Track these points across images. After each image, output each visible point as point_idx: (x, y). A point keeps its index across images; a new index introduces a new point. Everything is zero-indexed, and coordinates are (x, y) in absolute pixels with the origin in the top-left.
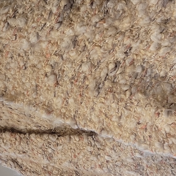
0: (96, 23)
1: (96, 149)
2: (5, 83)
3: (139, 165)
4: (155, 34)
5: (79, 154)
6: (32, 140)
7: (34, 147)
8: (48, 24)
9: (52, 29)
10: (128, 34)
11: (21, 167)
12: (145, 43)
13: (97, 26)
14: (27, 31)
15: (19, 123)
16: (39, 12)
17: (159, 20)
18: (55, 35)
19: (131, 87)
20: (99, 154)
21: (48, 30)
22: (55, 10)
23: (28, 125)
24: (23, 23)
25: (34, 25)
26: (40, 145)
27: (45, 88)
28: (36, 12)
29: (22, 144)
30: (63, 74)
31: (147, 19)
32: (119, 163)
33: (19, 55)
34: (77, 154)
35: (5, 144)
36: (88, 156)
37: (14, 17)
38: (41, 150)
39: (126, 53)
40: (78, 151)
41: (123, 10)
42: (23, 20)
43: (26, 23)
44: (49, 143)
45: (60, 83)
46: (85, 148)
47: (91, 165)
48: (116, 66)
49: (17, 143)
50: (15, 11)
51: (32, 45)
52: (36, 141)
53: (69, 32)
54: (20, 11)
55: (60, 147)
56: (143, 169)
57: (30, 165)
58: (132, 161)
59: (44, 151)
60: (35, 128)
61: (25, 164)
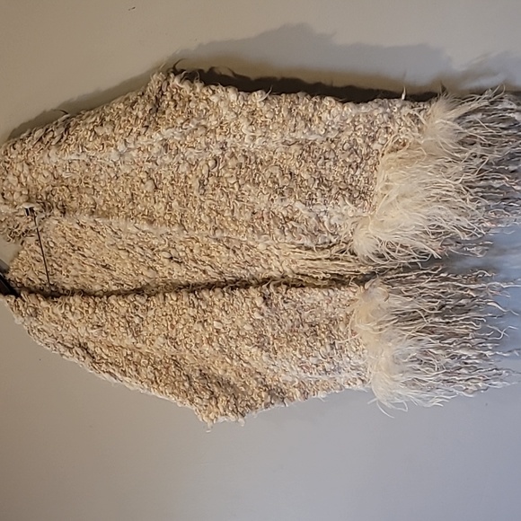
0: (182, 124)
1: (201, 312)
2: (94, 197)
3: (261, 335)
4: (245, 127)
5: (177, 322)
6: (111, 304)
7: (115, 316)
8: (135, 129)
9: (139, 134)
10: (218, 131)
11: (93, 358)
12: (238, 137)
13: (184, 127)
14: (114, 138)
15: (93, 280)
16: (126, 118)
17: (245, 113)
18: (143, 140)
19: (237, 178)
20: (206, 321)
21: (135, 136)
22: (140, 115)
23: (104, 284)
24: (110, 130)
25: (121, 131)
26: (123, 311)
27: (143, 195)
28: (123, 118)
29: (97, 311)
30: (160, 177)
31: (232, 113)
32: (233, 333)
33: (108, 167)
34: (174, 323)
35: (73, 313)
36: (191, 325)
37: (102, 125)
38: (123, 321)
39: (222, 148)
40: (177, 318)
41: (206, 109)
42: (111, 127)
43: (113, 130)
44: (135, 307)
45: (160, 186)
46: (185, 311)
47: (195, 339)
48: (216, 163)
49: (90, 311)
50: (103, 119)
51: (121, 155)
52: (117, 306)
53: (156, 136)
54: (107, 119)
55: (151, 313)
56: (269, 344)
57: (107, 352)
58: (251, 328)
59: (128, 322)
60: (115, 288)
61: (99, 351)
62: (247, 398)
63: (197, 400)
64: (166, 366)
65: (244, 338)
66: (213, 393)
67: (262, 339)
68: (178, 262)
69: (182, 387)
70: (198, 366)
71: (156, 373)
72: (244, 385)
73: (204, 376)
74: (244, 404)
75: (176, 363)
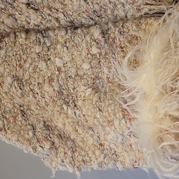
62: (83, 153)
63: (39, 149)
64: (14, 115)
65: (81, 78)
66: (53, 143)
67: (98, 81)
68: (34, 9)
69: (26, 136)
70: (43, 117)
71: (5, 121)
72: (83, 141)
73: (47, 127)
74: (80, 158)
75: (23, 113)
